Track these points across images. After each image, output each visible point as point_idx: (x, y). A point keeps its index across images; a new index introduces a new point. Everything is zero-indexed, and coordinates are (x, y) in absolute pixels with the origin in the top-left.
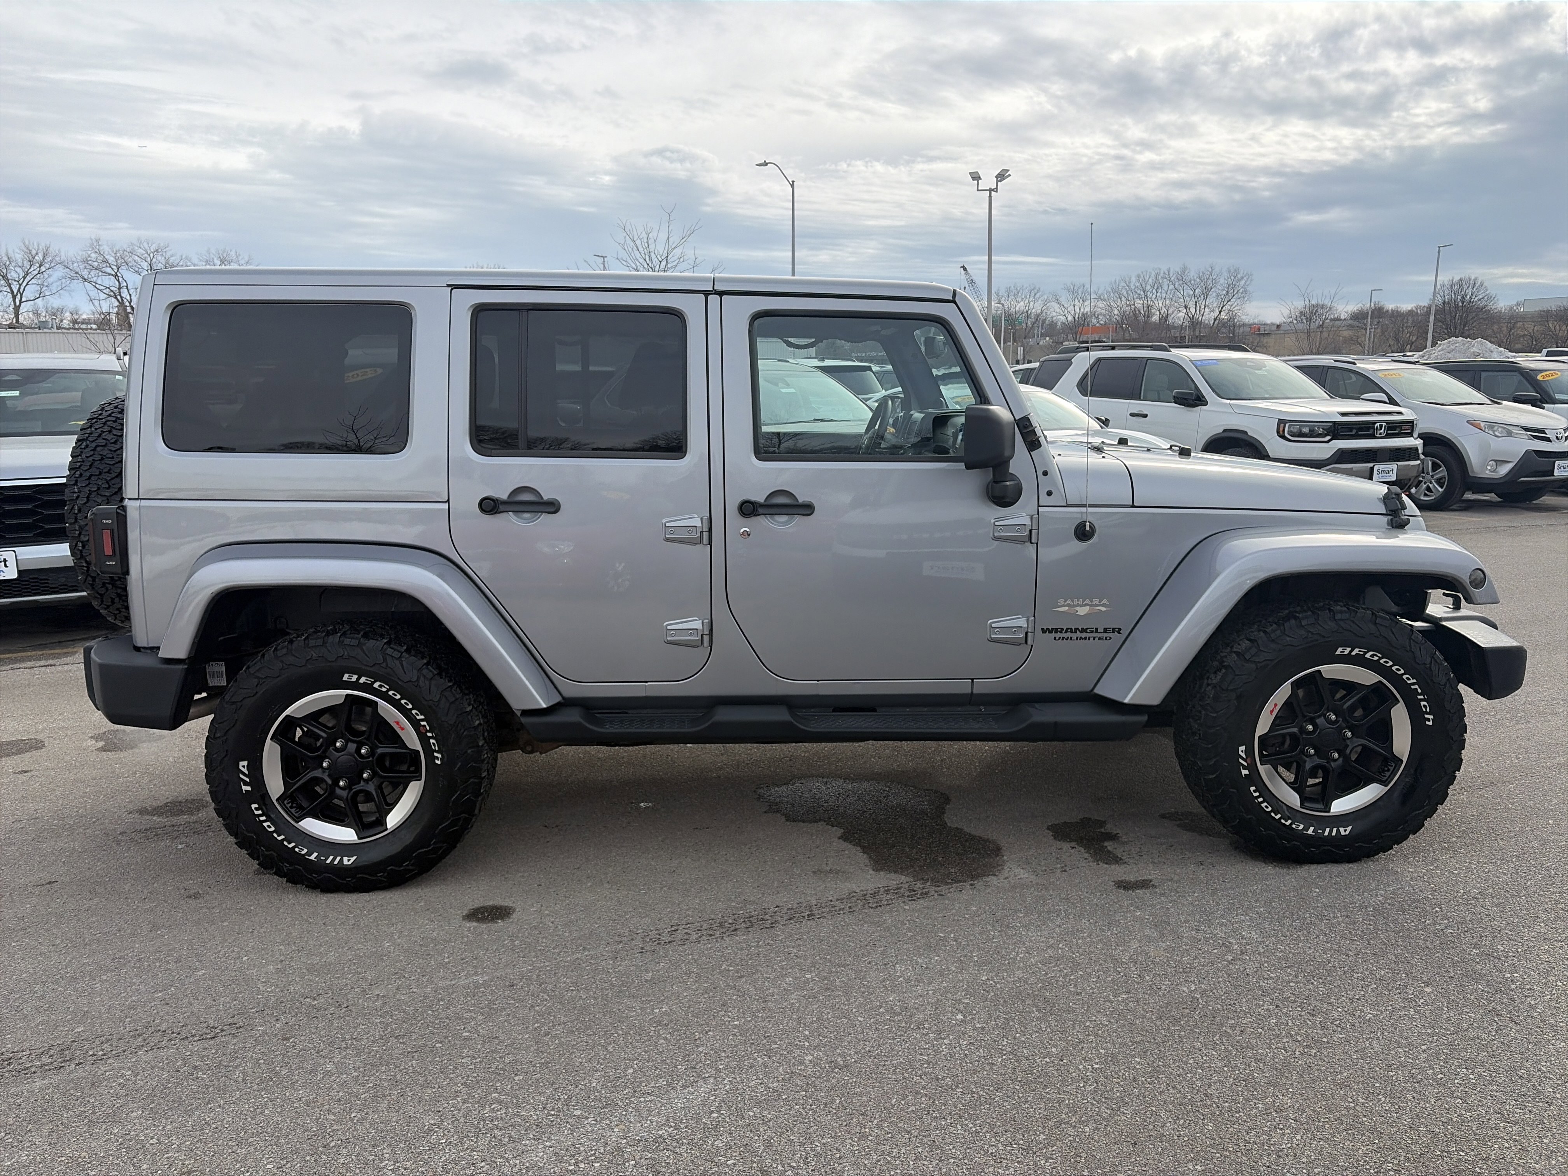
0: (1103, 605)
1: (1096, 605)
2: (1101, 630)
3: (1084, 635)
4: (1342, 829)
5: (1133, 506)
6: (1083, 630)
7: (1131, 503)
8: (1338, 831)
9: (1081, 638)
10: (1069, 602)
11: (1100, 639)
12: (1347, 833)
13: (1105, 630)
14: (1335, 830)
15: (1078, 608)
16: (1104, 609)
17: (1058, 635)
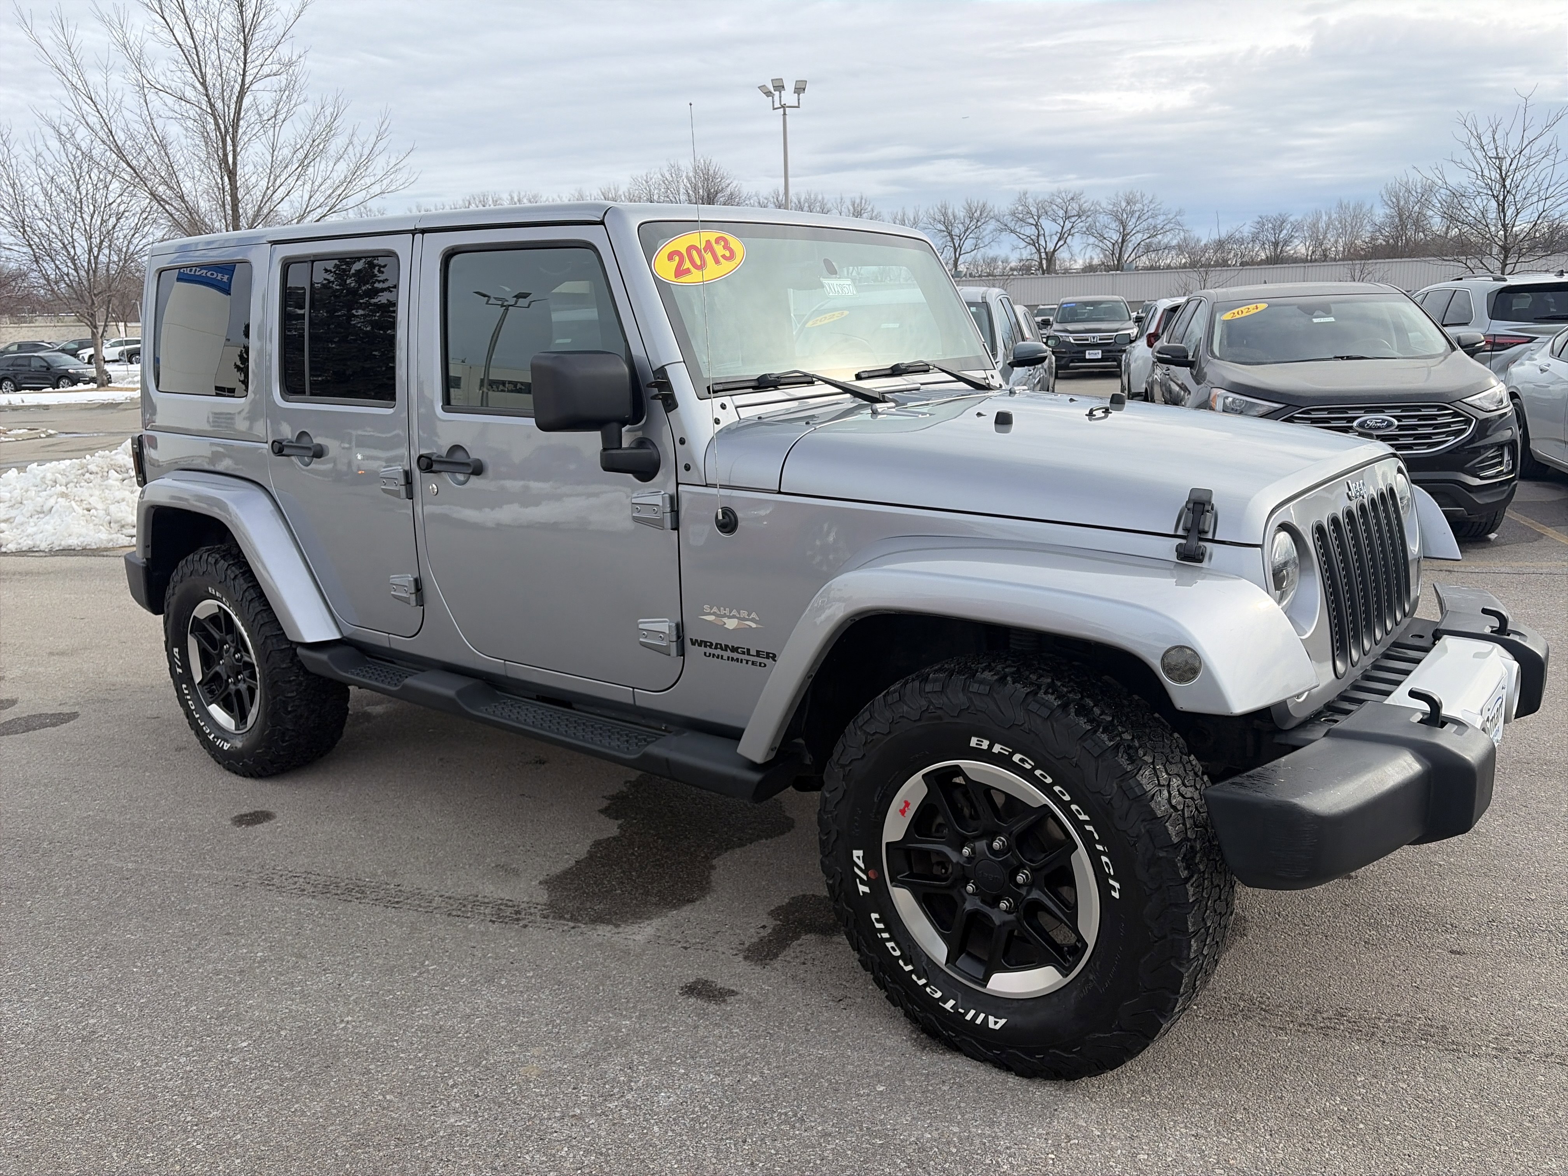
0: (753, 620)
1: (744, 619)
2: (753, 652)
3: (735, 655)
4: (991, 1019)
5: (780, 492)
6: (734, 649)
7: (777, 489)
8: (986, 1019)
9: (733, 659)
10: (715, 609)
11: (753, 663)
12: (998, 1027)
13: (758, 653)
14: (982, 1016)
15: (725, 620)
16: (754, 625)
17: (708, 650)
